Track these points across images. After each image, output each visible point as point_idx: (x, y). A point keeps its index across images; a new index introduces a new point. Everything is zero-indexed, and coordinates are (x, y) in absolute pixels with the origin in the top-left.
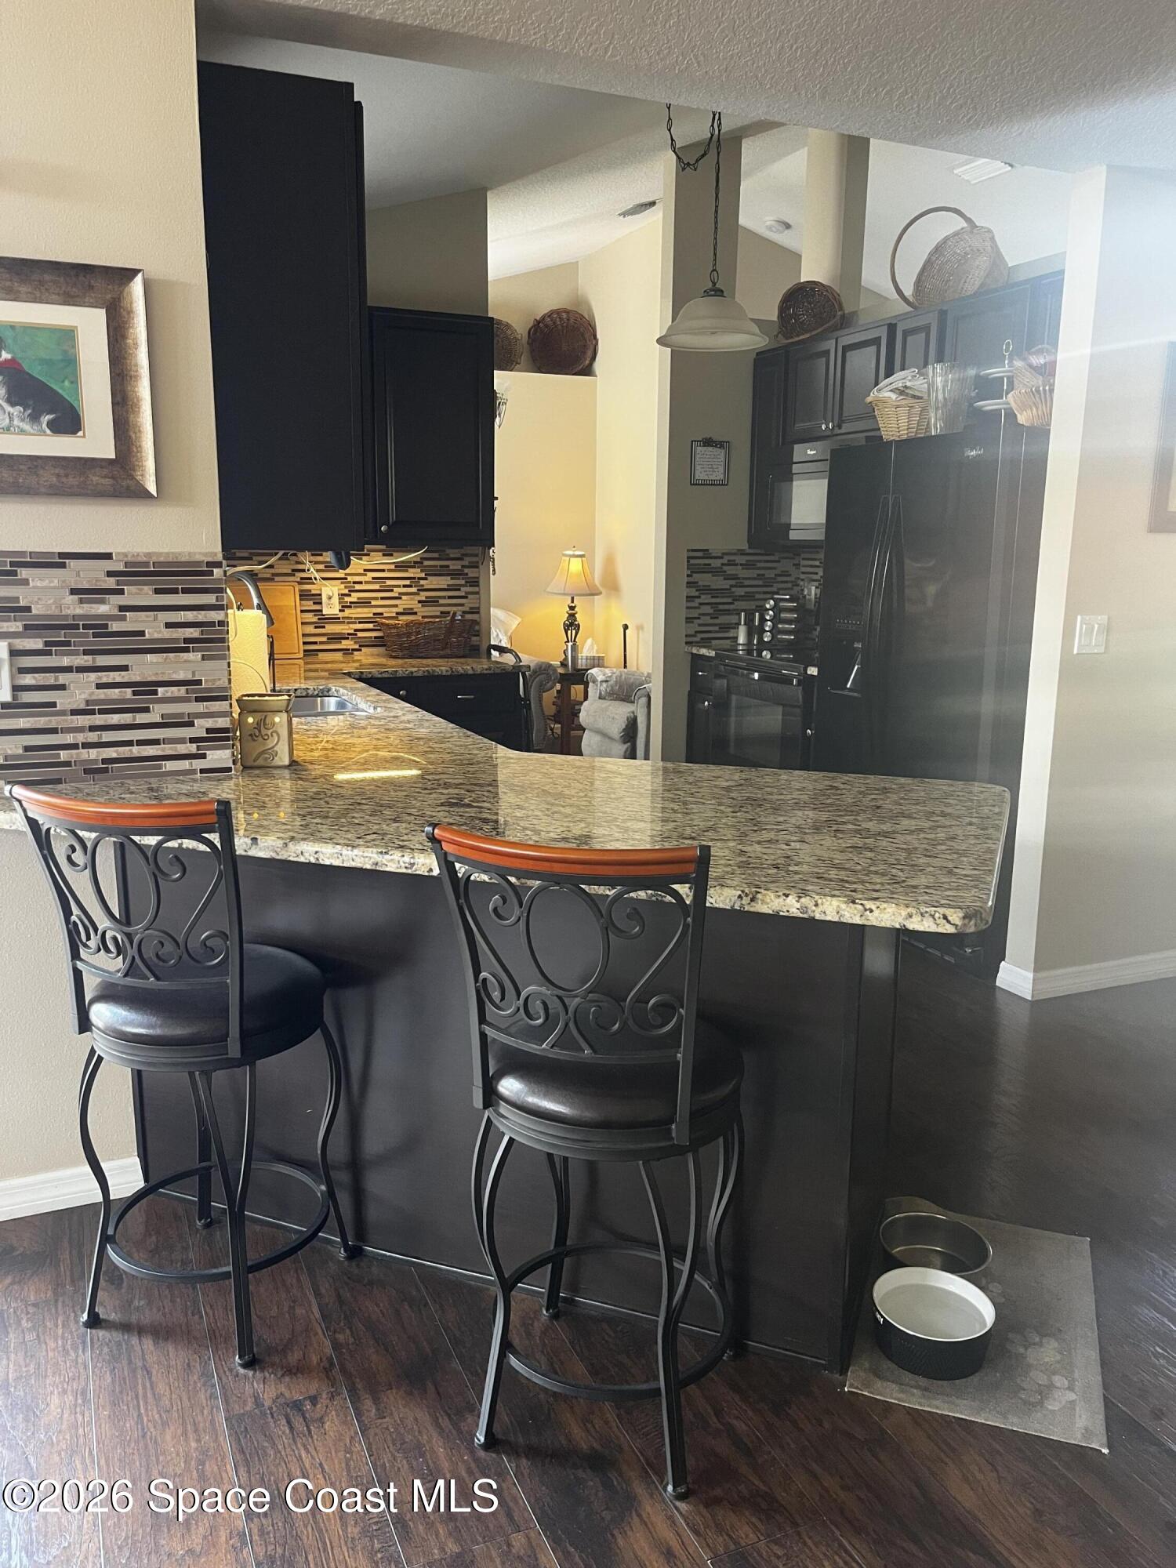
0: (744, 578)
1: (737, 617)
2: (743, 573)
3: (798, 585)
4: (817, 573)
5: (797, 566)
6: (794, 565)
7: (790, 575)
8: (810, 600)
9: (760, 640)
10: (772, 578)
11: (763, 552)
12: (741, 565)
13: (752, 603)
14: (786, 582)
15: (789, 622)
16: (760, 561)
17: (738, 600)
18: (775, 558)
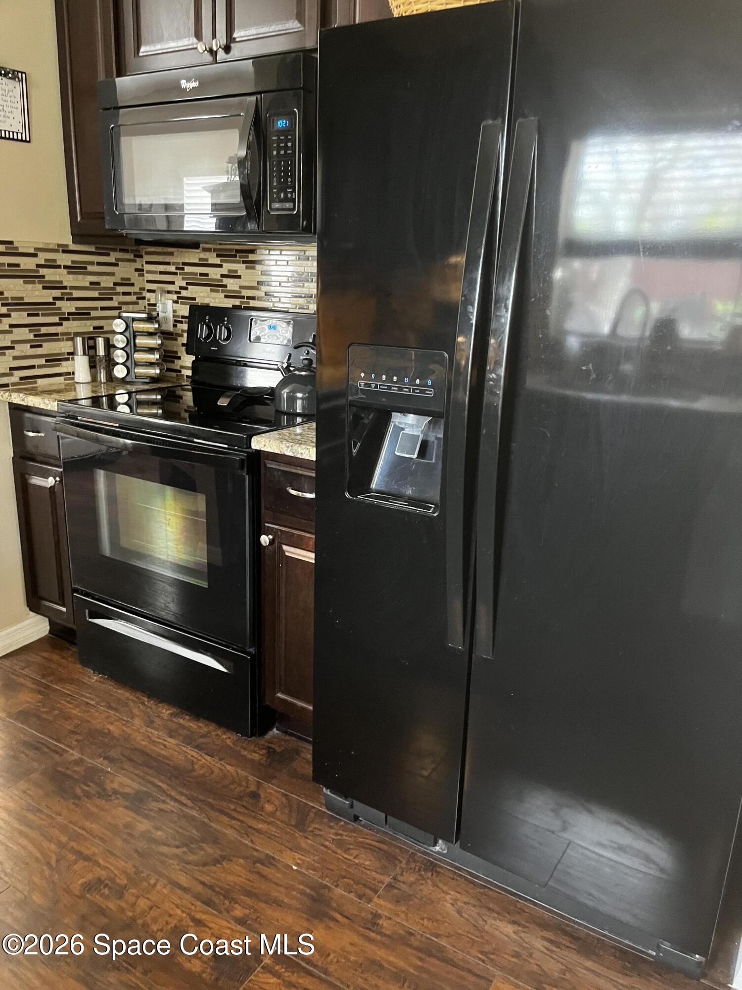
0: (72, 288)
1: (70, 343)
2: (69, 280)
3: (144, 298)
4: (173, 283)
5: (140, 271)
6: (136, 270)
7: (133, 285)
8: (166, 319)
9: (110, 378)
10: (111, 288)
11: (93, 249)
12: (66, 267)
13: (89, 322)
14: (129, 294)
15: (151, 350)
16: (92, 263)
17: (67, 319)
18: (111, 259)
